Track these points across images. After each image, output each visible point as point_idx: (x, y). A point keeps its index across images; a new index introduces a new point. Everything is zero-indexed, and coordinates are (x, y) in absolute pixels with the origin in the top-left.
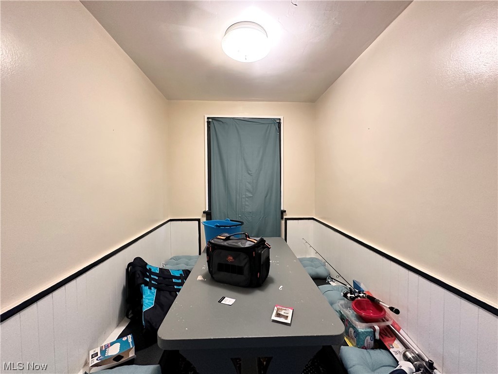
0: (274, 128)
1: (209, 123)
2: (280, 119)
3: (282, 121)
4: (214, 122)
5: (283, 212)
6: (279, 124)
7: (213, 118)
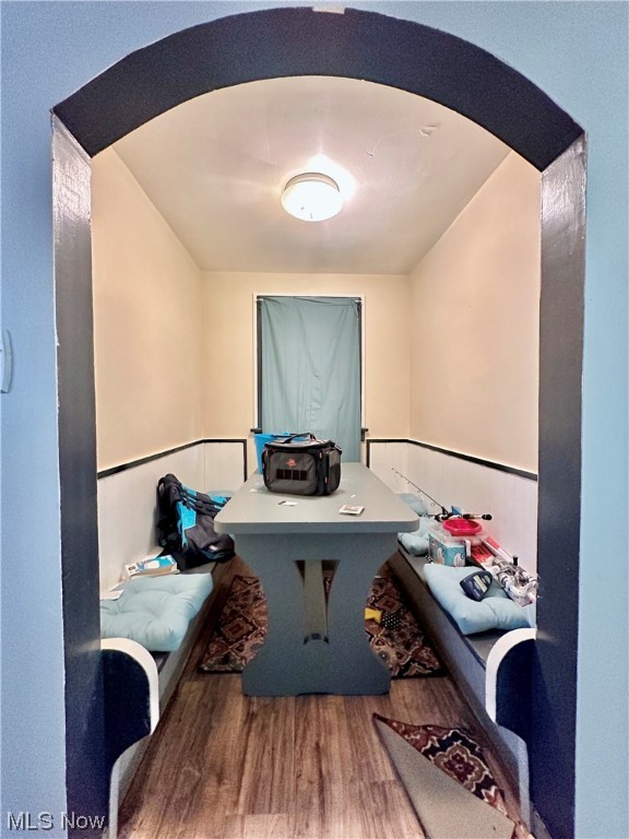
0: (352, 311)
1: (259, 303)
2: (360, 299)
3: (363, 302)
4: (267, 302)
5: (364, 431)
6: (359, 305)
7: (265, 297)
